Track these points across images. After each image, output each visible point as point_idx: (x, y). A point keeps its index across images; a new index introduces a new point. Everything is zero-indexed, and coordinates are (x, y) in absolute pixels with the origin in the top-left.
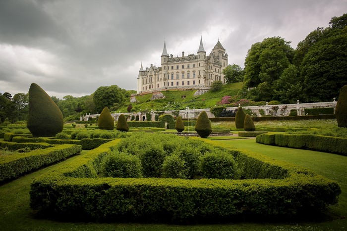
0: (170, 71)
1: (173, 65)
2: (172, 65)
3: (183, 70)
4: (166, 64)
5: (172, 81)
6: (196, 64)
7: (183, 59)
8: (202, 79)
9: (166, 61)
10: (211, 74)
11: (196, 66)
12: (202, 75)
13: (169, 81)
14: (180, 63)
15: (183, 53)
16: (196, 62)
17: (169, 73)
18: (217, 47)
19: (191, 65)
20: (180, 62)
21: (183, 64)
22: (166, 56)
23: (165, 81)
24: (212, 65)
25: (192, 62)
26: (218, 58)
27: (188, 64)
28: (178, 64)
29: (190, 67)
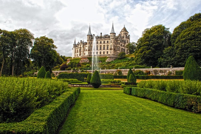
3: (101, 44)
6: (109, 40)
8: (112, 51)
9: (90, 39)
10: (118, 47)
11: (109, 42)
12: (112, 48)
13: (91, 51)
15: (101, 33)
18: (123, 30)
20: (99, 39)
22: (90, 35)
23: (89, 51)
24: (119, 41)
25: (106, 40)
26: (124, 38)
27: (104, 41)
28: (98, 40)
29: (106, 43)
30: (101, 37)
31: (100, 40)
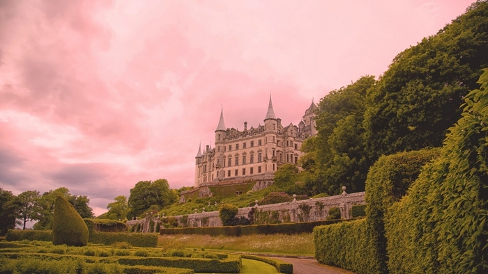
0: (227, 154)
1: (232, 144)
2: (230, 144)
3: (244, 150)
4: (222, 143)
5: (229, 169)
6: (262, 138)
7: (245, 133)
8: (270, 163)
9: (221, 139)
10: (290, 154)
11: (263, 143)
12: (270, 156)
13: (225, 169)
14: (241, 140)
15: (246, 123)
16: (262, 136)
17: (225, 157)
18: (308, 112)
19: (256, 141)
20: (241, 138)
21: (244, 142)
22: (221, 131)
23: (218, 170)
24: (292, 139)
25: (256, 137)
26: (310, 130)
27: (252, 140)
28: (238, 141)
29: (255, 145)
30: (244, 132)
31: (244, 140)
